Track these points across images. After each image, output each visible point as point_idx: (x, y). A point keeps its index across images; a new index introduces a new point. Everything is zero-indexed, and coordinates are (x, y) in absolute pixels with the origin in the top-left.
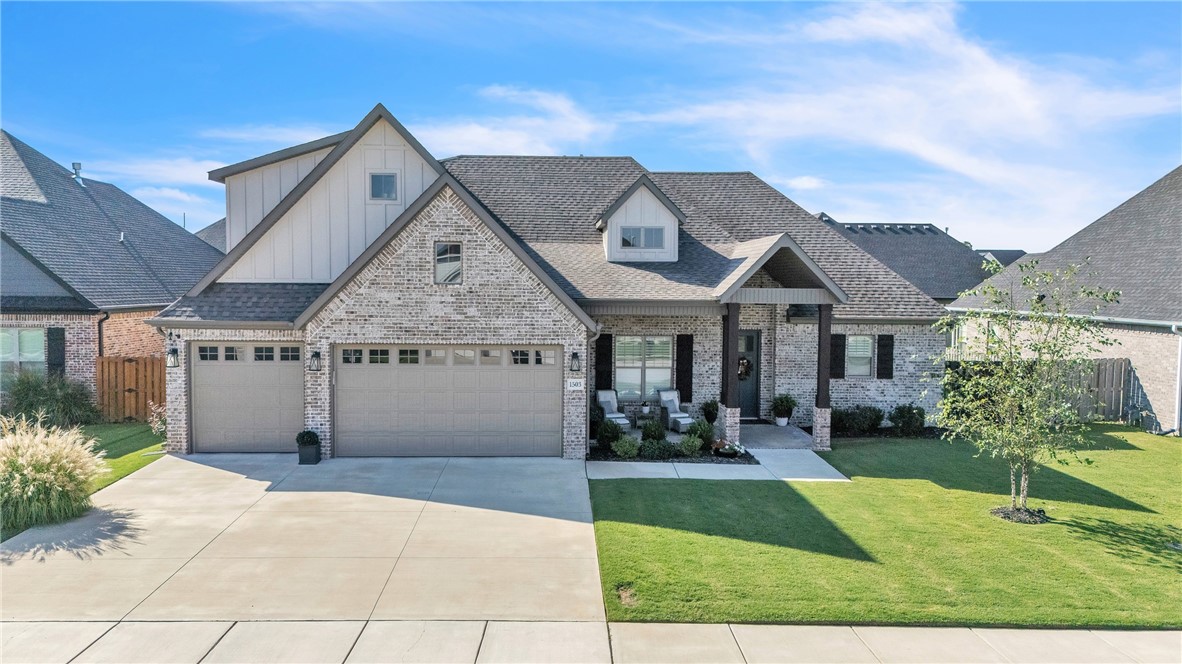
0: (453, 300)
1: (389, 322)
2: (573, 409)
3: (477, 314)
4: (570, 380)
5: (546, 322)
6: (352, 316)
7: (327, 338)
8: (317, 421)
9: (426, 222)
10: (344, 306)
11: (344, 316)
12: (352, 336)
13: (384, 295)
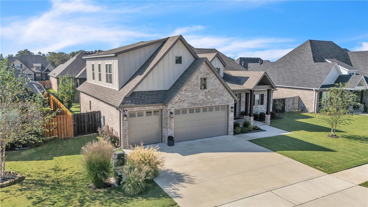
0: (205, 94)
1: (189, 101)
2: (231, 122)
3: (210, 98)
4: (230, 114)
5: (225, 99)
6: (180, 101)
7: (174, 108)
8: (171, 132)
9: (198, 72)
10: (178, 98)
11: (178, 101)
12: (180, 107)
13: (188, 94)
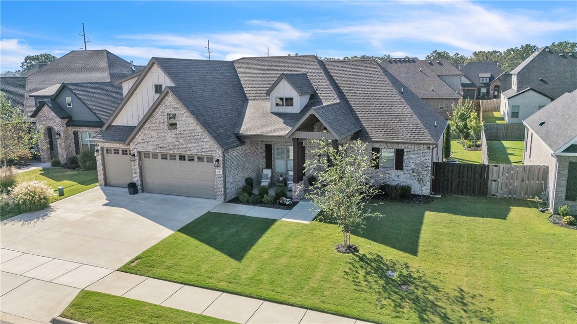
1: (155, 144)
2: (218, 181)
3: (183, 142)
4: (217, 170)
5: (207, 146)
6: (143, 141)
7: (137, 149)
8: (136, 179)
10: (141, 137)
13: (153, 134)
